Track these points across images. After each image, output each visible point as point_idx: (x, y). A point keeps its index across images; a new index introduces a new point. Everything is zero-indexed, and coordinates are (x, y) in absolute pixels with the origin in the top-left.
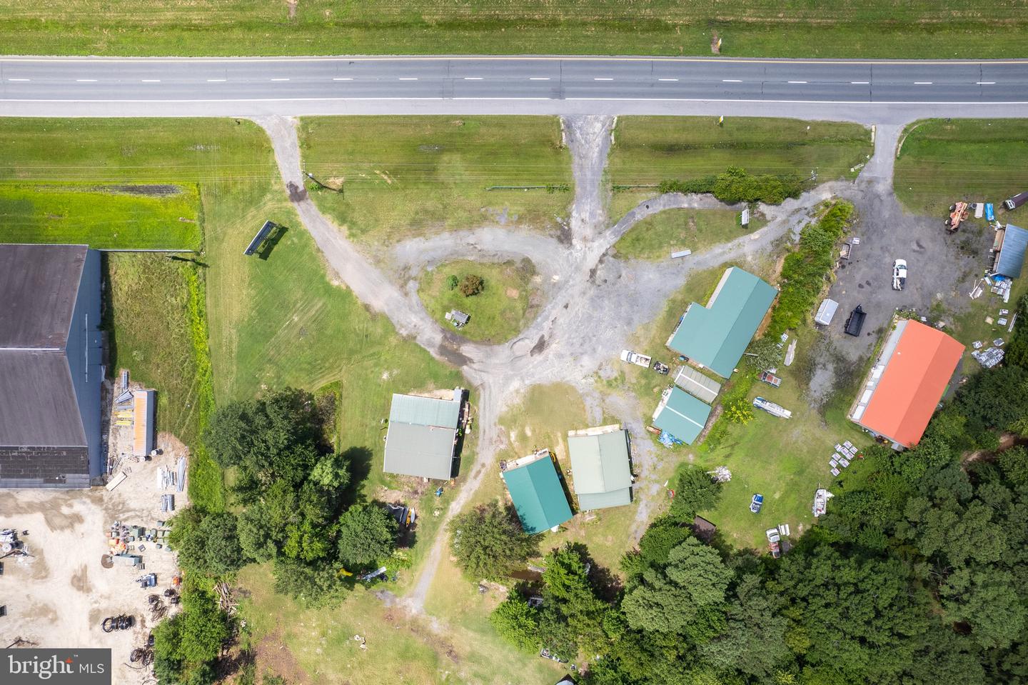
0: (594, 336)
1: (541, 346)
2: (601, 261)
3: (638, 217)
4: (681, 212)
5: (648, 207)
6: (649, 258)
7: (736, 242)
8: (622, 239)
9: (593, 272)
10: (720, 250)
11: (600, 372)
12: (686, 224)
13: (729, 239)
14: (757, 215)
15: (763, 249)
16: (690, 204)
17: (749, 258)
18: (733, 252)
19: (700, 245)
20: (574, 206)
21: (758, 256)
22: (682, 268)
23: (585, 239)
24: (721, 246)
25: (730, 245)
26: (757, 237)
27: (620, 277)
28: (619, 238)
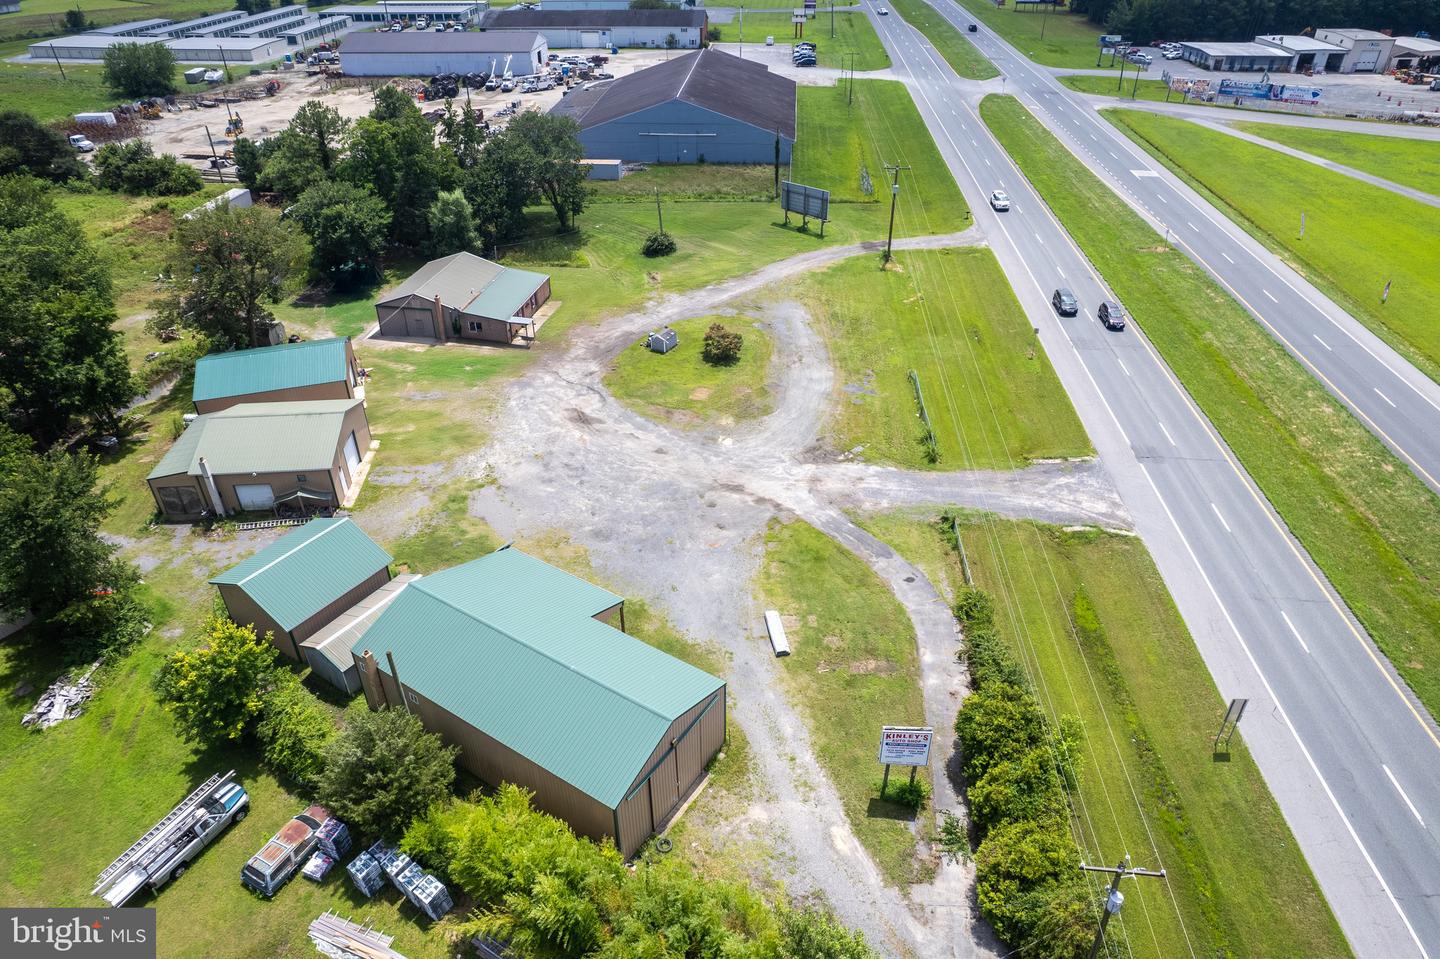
0: (582, 483)
1: (582, 419)
2: (761, 500)
3: (880, 564)
4: (906, 647)
5: (909, 580)
6: (768, 576)
7: (820, 777)
8: (819, 534)
9: (738, 489)
10: (788, 730)
11: (494, 488)
12: (871, 652)
13: (824, 754)
14: (923, 851)
15: (792, 863)
16: (933, 667)
17: (758, 813)
18: (784, 764)
19: (804, 679)
20: (893, 469)
21: (768, 841)
22: (734, 636)
23: (815, 480)
24: (805, 735)
25: (807, 757)
26: (840, 845)
27: (721, 527)
28: (821, 529)
